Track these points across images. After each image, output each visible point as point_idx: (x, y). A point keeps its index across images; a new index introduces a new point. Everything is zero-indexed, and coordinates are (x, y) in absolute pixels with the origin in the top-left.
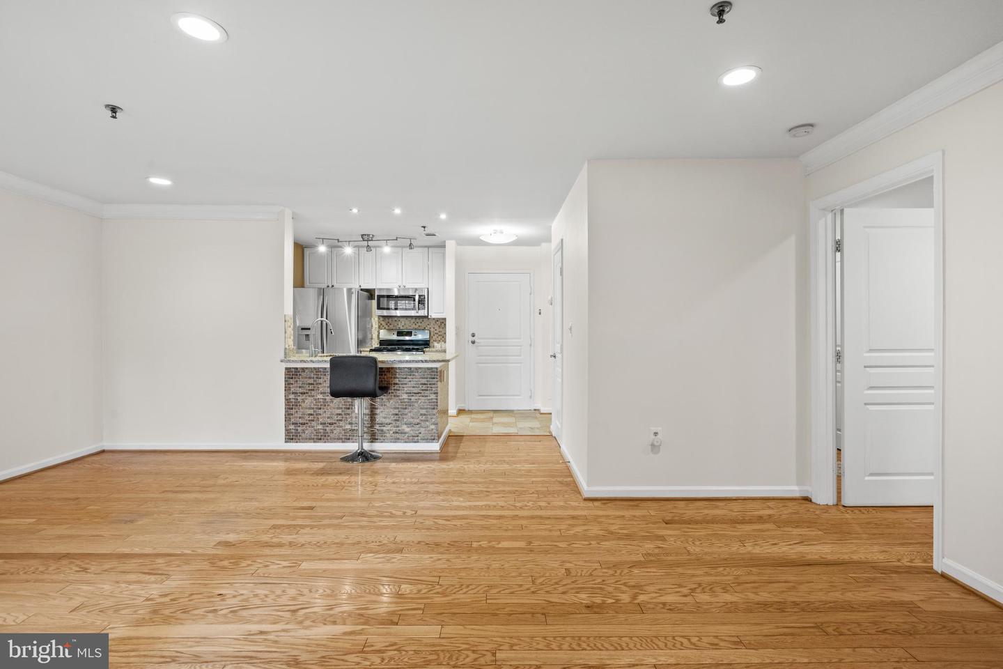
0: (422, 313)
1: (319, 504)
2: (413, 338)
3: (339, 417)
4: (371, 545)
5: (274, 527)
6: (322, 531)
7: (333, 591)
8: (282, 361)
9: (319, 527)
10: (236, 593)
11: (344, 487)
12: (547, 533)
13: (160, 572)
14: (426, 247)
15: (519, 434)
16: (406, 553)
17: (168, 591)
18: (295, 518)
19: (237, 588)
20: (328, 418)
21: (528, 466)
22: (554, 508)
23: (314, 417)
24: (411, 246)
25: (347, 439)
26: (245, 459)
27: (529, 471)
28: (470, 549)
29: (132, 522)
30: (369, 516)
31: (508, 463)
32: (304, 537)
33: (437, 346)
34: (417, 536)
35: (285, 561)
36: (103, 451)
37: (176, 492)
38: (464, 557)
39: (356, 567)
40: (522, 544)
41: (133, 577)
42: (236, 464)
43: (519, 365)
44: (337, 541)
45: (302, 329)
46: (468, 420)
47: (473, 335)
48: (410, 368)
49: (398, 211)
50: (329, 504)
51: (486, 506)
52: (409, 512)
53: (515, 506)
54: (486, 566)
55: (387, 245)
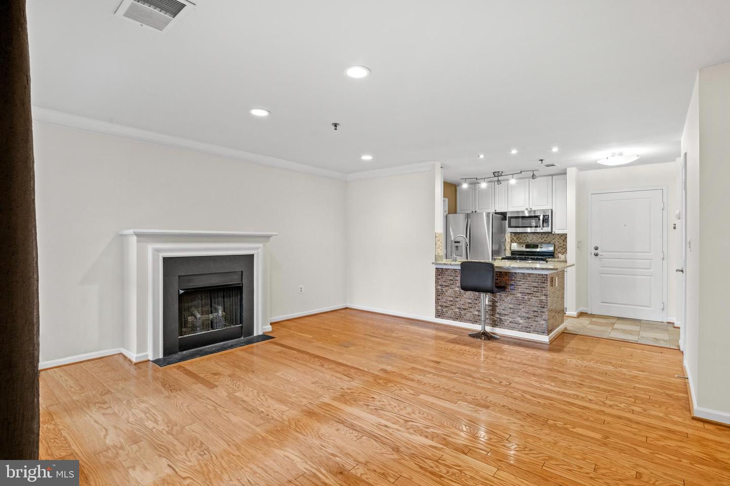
0: (547, 229)
1: (444, 361)
2: (538, 250)
3: (470, 305)
4: (468, 397)
5: (413, 368)
6: (439, 379)
7: (433, 418)
8: (433, 264)
9: (438, 375)
10: (380, 400)
11: (464, 354)
12: (631, 435)
13: (351, 376)
14: (550, 175)
15: (639, 342)
16: (490, 410)
17: (351, 387)
18: (426, 366)
19: (382, 398)
20: (463, 305)
21: (635, 373)
22: (650, 416)
23: (453, 302)
24: (533, 177)
25: (475, 322)
26: (411, 324)
27: (636, 377)
28: (545, 423)
29: (347, 347)
30: (474, 378)
31: (613, 366)
32: (428, 379)
33: (562, 257)
34: (504, 401)
35: (412, 390)
36: (347, 308)
37: (371, 336)
38: (537, 428)
39: (452, 408)
40: (598, 436)
41: (339, 375)
42: (405, 326)
43: (649, 277)
44: (446, 387)
45: (455, 242)
46: (588, 322)
47: (596, 249)
48: (524, 274)
49: (514, 152)
50: (450, 363)
51: (574, 395)
52: (504, 383)
53: (604, 403)
54: (554, 442)
55: (513, 178)
